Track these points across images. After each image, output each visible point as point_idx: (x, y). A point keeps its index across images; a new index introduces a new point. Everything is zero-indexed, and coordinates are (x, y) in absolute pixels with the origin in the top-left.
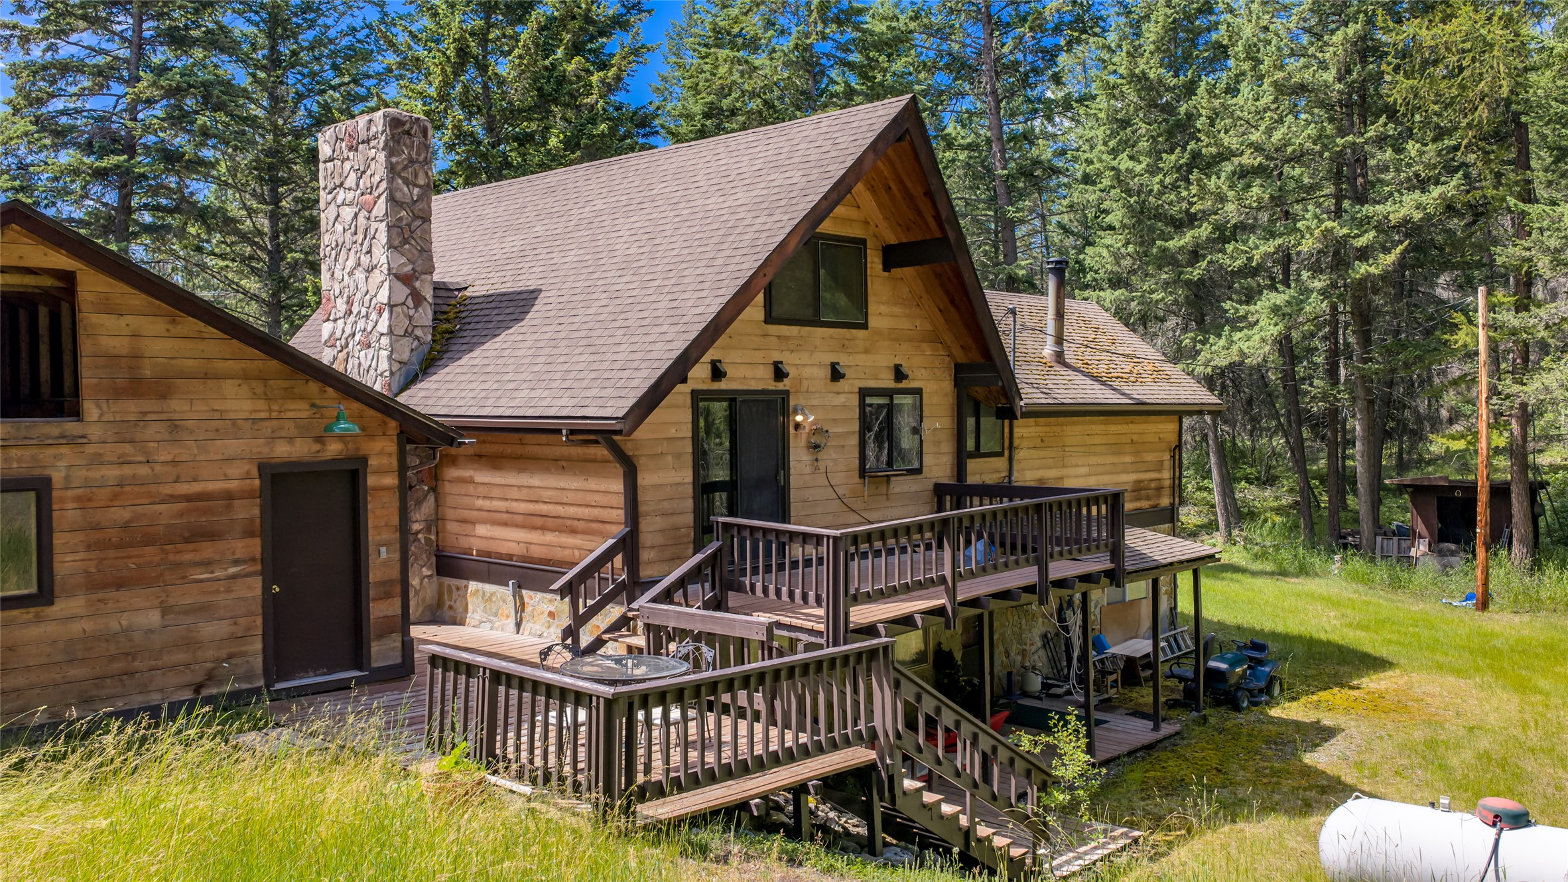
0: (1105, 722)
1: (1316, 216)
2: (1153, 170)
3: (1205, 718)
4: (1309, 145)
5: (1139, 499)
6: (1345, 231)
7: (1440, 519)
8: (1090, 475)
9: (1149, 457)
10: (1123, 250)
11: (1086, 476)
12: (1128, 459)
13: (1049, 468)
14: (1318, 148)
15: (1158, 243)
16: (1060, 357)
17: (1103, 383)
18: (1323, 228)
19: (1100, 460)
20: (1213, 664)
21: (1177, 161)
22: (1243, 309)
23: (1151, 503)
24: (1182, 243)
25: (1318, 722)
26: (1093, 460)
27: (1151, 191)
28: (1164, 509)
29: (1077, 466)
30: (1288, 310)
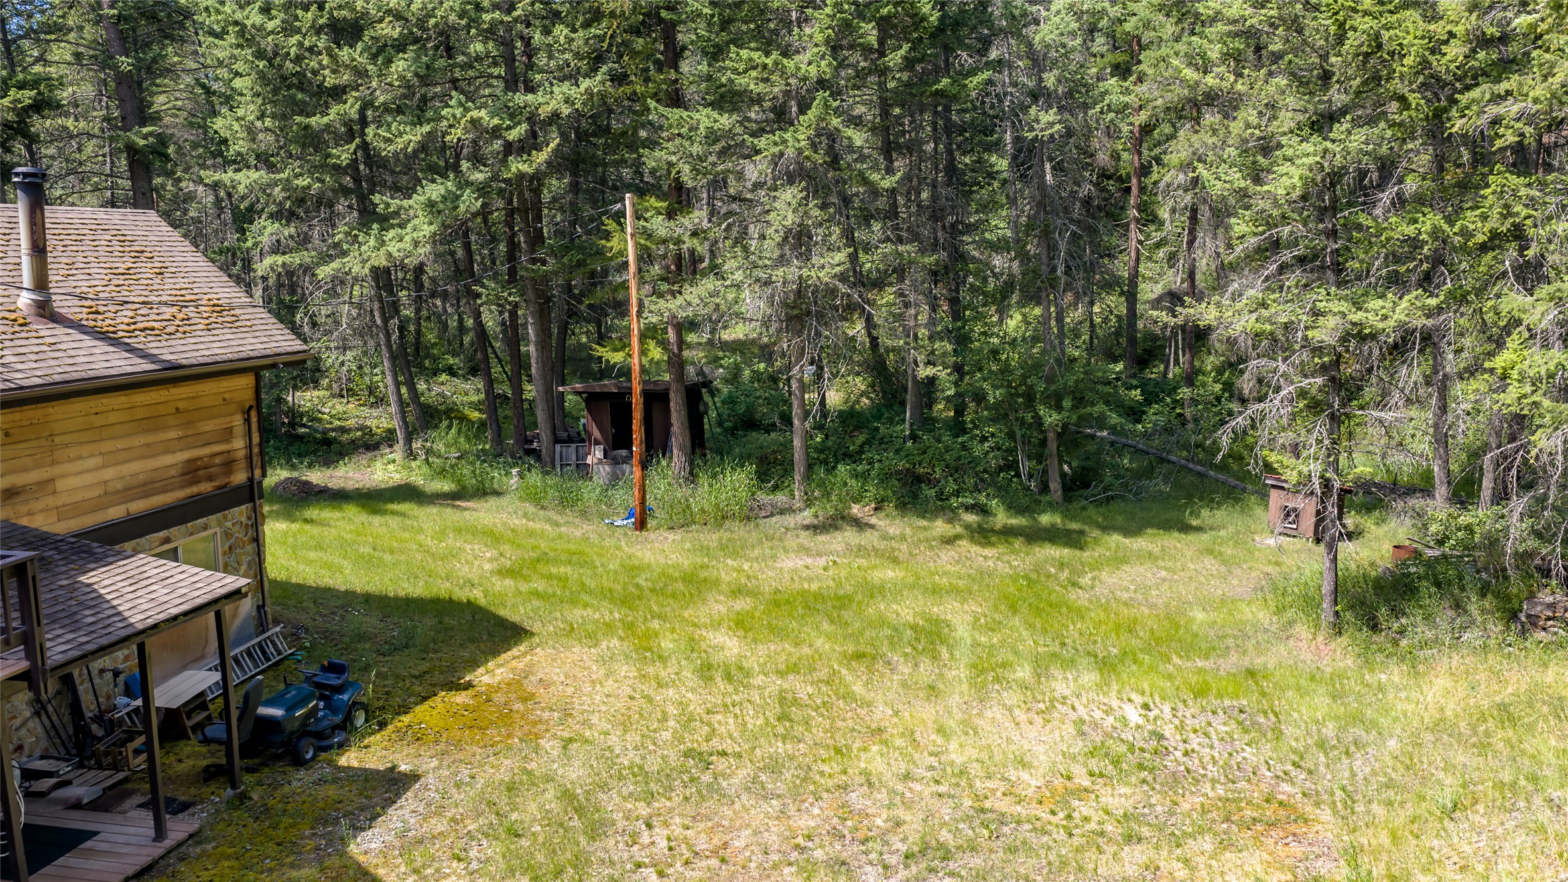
0: (96, 833)
1: (461, 104)
2: (289, 29)
3: (243, 797)
4: (453, 18)
5: (196, 482)
6: (496, 121)
7: (613, 424)
8: (104, 467)
9: (209, 426)
10: (259, 124)
11: (97, 469)
12: (173, 434)
13: (25, 470)
14: (463, 22)
15: (298, 119)
16: (45, 310)
17: (115, 342)
18: (468, 118)
19: (120, 444)
20: (264, 711)
21: (314, 21)
22: (395, 203)
23: (216, 484)
24: (325, 120)
25: (393, 769)
26: (107, 446)
27: (288, 54)
28: (239, 488)
29: (80, 458)
30: (441, 206)
